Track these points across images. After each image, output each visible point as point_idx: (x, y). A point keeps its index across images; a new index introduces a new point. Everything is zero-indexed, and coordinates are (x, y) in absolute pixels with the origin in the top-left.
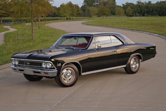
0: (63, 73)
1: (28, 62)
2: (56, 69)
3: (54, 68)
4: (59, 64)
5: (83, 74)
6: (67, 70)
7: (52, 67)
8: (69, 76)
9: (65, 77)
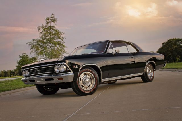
0: (81, 78)
1: (39, 69)
2: (72, 72)
3: (69, 71)
4: (75, 66)
5: (103, 80)
6: (85, 75)
7: (67, 69)
8: (88, 82)
9: (84, 84)
